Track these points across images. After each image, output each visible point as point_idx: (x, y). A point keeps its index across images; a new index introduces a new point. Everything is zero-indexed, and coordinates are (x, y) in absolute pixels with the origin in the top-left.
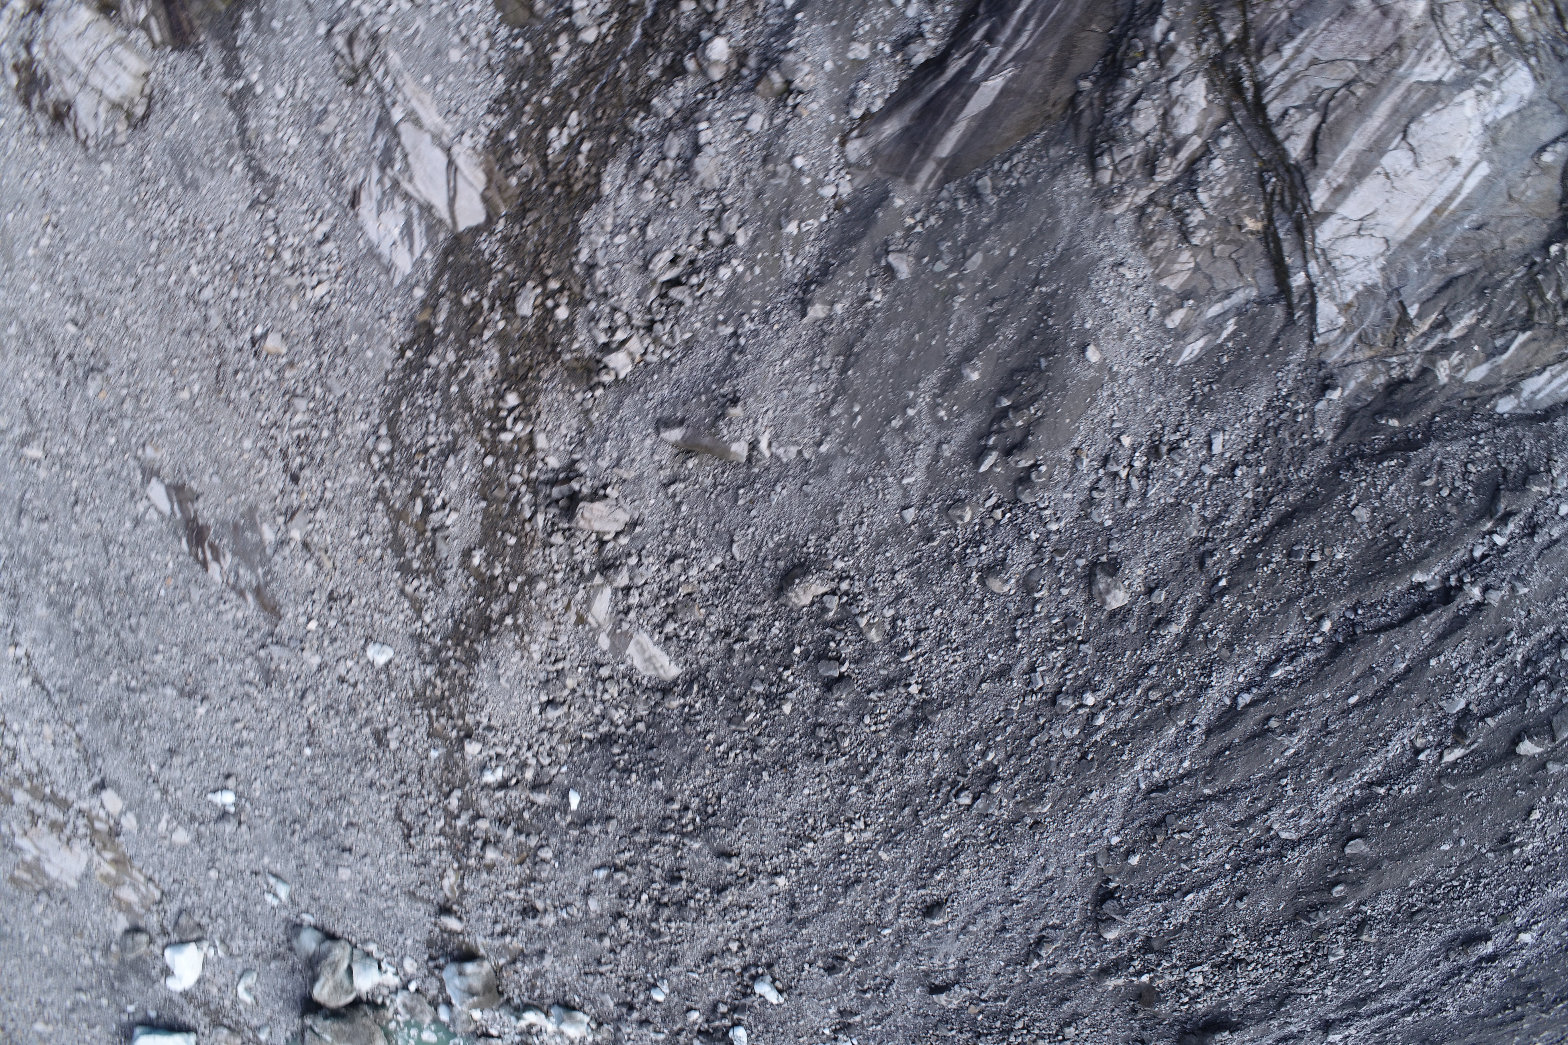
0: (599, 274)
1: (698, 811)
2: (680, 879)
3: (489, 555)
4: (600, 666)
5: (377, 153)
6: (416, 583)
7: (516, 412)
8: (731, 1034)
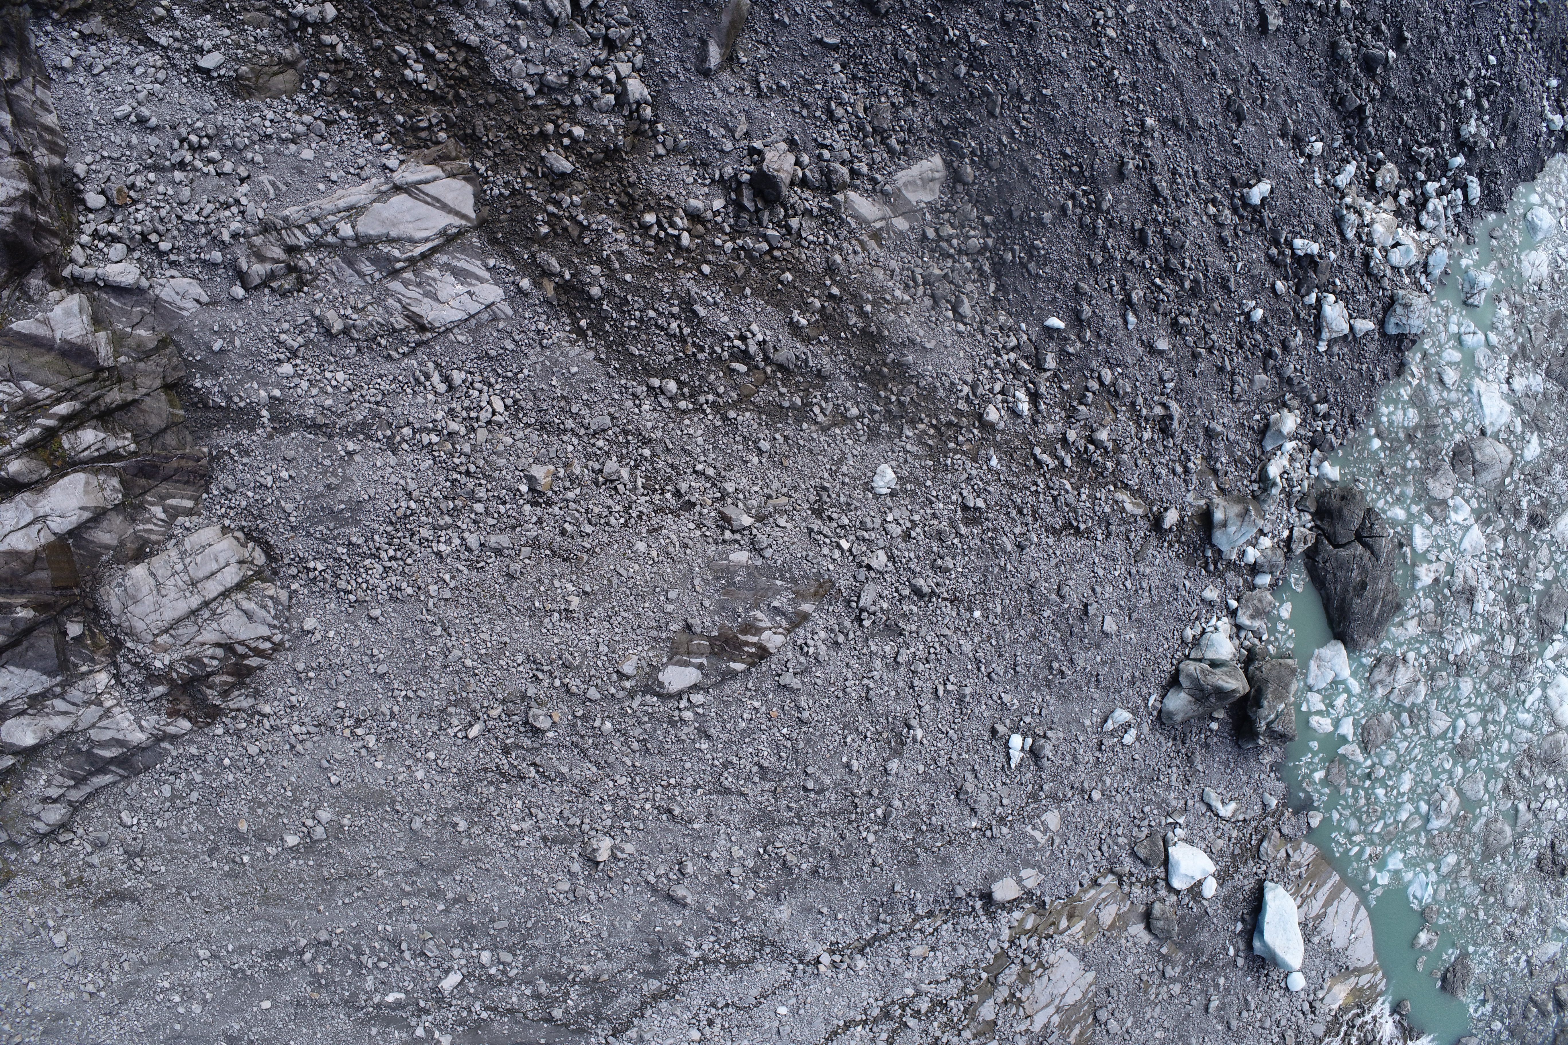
0: (551, 77)
1: (1077, 185)
2: (1142, 231)
3: (799, 307)
4: (924, 236)
5: (377, 275)
6: (816, 409)
7: (664, 220)
8: (1299, 252)
